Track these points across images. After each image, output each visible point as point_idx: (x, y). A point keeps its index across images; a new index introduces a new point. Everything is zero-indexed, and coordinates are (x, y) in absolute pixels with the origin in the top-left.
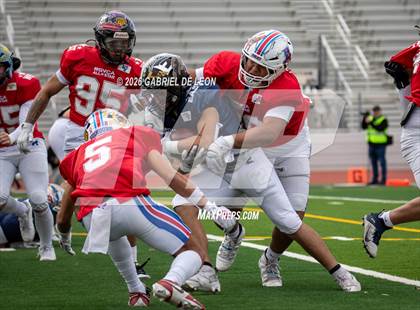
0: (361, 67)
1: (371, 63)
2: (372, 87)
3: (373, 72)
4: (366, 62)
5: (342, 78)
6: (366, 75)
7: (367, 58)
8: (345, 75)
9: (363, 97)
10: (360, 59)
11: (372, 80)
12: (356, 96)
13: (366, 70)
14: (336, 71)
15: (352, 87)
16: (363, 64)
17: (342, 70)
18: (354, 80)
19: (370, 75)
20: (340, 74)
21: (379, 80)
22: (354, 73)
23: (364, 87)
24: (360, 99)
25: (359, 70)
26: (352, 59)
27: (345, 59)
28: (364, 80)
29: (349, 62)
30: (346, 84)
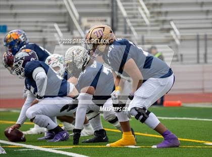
0: (143, 15)
1: (151, 13)
2: (152, 31)
3: (153, 20)
4: (147, 12)
5: (129, 24)
6: (147, 22)
7: (148, 9)
8: (131, 22)
9: (146, 38)
10: (143, 9)
11: (152, 26)
12: (140, 38)
13: (147, 18)
14: (125, 19)
15: (137, 31)
16: (145, 13)
17: (129, 18)
18: (139, 26)
19: (151, 22)
20: (128, 21)
21: (157, 26)
22: (139, 20)
23: (146, 31)
24: (143, 40)
25: (142, 18)
26: (137, 9)
27: (132, 9)
28: (146, 26)
29: (134, 12)
30: (132, 29)
